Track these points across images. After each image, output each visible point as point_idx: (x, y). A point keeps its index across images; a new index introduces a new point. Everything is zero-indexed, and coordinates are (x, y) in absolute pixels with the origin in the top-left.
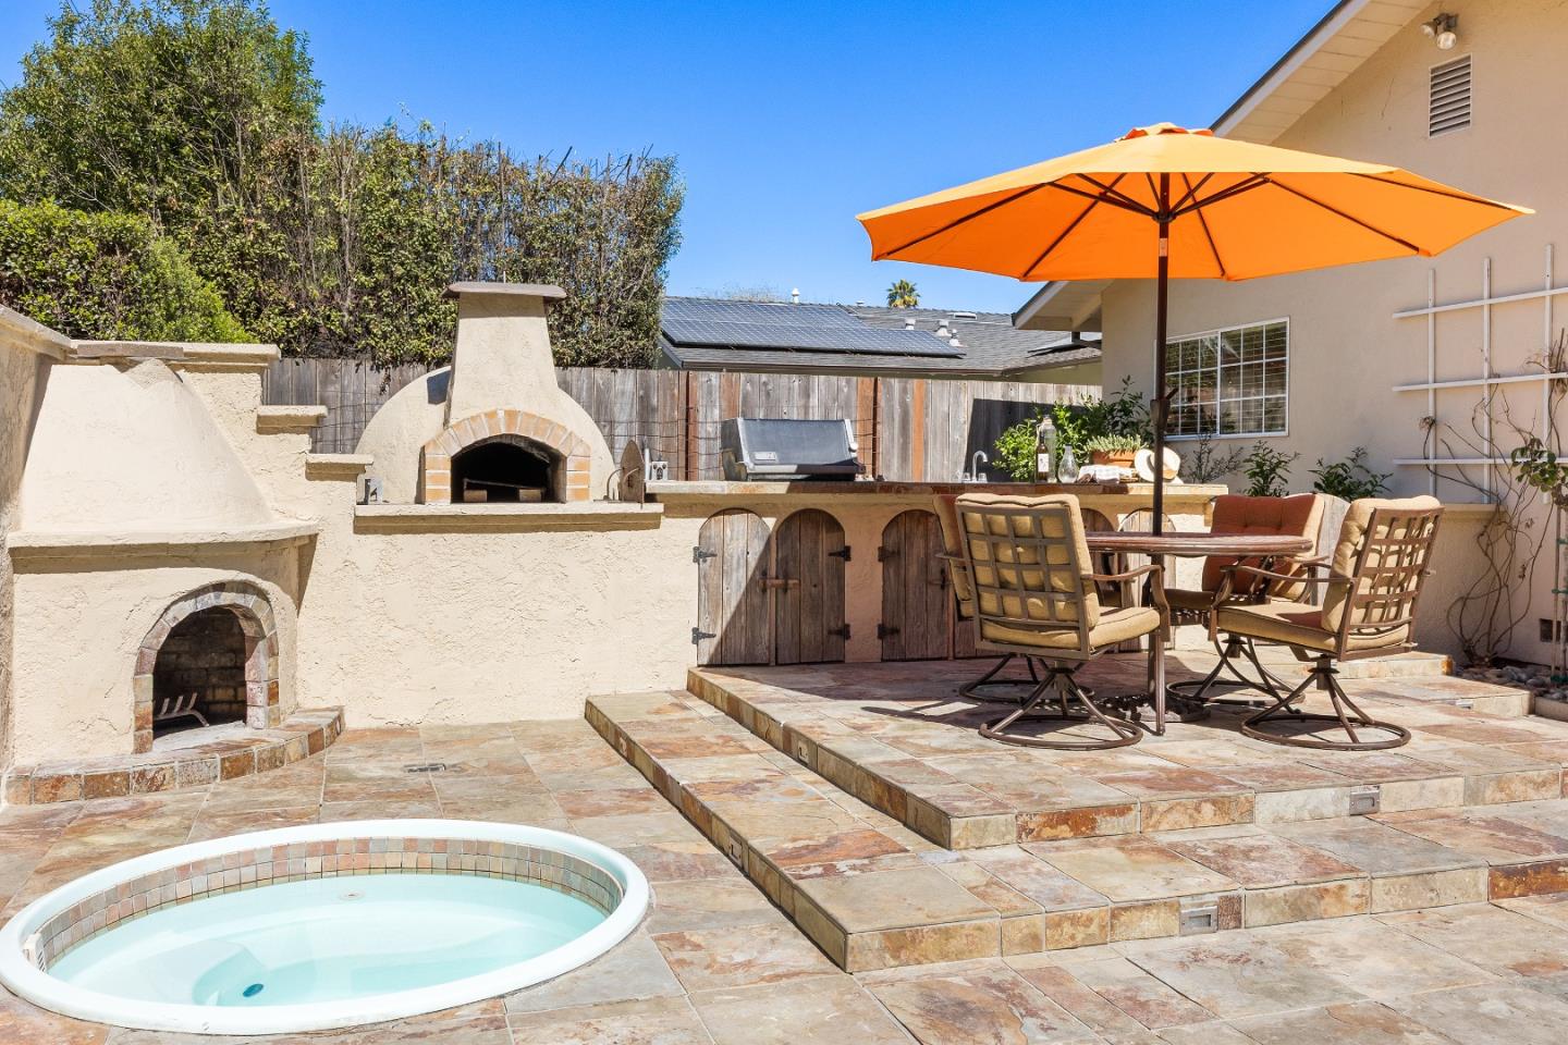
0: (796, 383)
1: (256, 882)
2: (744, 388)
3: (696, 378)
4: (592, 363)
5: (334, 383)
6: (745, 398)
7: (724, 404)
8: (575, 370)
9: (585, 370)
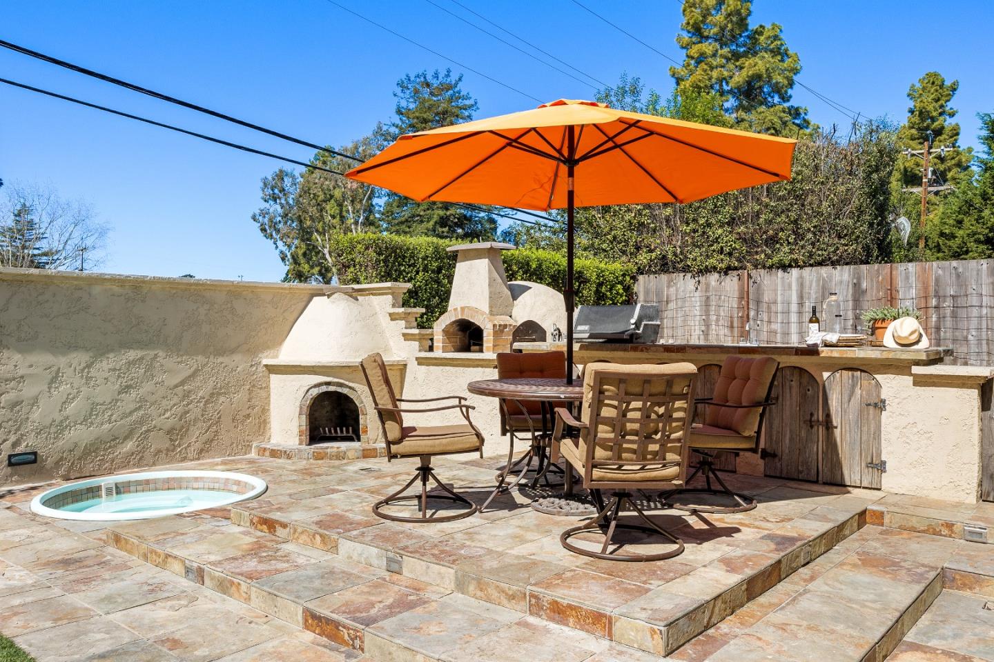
0: (985, 266)
1: (219, 489)
2: (936, 272)
3: (897, 268)
4: (820, 264)
5: (672, 287)
6: (937, 280)
7: (919, 285)
8: (808, 269)
9: (814, 268)
